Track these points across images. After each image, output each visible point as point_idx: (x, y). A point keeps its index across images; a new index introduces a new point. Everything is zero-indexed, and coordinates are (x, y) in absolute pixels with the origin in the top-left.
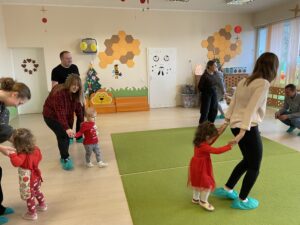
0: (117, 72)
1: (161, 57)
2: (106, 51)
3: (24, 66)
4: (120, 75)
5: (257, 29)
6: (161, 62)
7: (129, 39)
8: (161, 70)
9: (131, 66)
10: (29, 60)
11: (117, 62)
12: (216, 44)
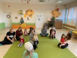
0: (28, 19)
1: (39, 16)
2: (26, 14)
3: (7, 16)
4: (29, 19)
5: (66, 9)
6: (39, 17)
7: (31, 11)
8: (39, 19)
9: (32, 17)
10: (8, 15)
11: (28, 16)
12: (54, 13)
